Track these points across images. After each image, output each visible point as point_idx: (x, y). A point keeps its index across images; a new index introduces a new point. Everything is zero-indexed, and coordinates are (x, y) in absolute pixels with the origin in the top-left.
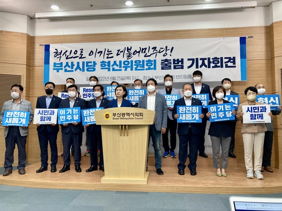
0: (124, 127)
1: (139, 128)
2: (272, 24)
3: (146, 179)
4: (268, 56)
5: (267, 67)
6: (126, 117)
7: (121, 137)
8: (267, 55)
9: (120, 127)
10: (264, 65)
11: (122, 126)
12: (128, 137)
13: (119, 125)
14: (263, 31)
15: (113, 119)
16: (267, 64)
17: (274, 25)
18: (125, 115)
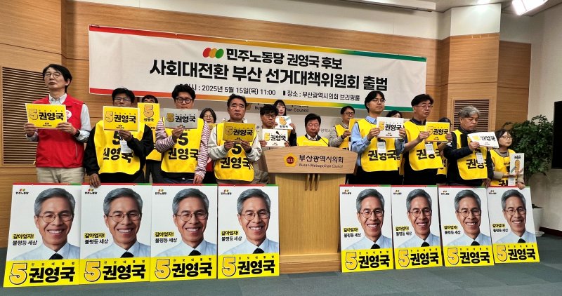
0: (314, 176)
1: (332, 179)
4: (439, 81)
5: (435, 96)
6: (320, 162)
7: (306, 192)
9: (309, 176)
11: (311, 175)
12: (317, 191)
13: (306, 174)
15: (301, 165)
16: (436, 91)
17: (451, 40)
18: (319, 159)
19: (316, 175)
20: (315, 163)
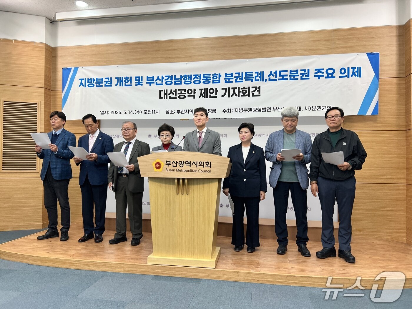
0: (181, 181)
1: (204, 183)
2: (409, 21)
3: (214, 260)
4: (402, 72)
5: (399, 89)
6: (186, 167)
7: (178, 196)
8: (400, 70)
9: (176, 181)
10: (395, 86)
11: (179, 179)
12: (189, 196)
13: (174, 179)
14: (394, 33)
15: (167, 170)
16: (399, 84)
17: (411, 23)
18: (184, 164)
19: (184, 179)
20: (180, 168)
